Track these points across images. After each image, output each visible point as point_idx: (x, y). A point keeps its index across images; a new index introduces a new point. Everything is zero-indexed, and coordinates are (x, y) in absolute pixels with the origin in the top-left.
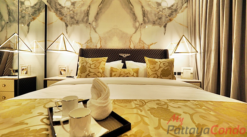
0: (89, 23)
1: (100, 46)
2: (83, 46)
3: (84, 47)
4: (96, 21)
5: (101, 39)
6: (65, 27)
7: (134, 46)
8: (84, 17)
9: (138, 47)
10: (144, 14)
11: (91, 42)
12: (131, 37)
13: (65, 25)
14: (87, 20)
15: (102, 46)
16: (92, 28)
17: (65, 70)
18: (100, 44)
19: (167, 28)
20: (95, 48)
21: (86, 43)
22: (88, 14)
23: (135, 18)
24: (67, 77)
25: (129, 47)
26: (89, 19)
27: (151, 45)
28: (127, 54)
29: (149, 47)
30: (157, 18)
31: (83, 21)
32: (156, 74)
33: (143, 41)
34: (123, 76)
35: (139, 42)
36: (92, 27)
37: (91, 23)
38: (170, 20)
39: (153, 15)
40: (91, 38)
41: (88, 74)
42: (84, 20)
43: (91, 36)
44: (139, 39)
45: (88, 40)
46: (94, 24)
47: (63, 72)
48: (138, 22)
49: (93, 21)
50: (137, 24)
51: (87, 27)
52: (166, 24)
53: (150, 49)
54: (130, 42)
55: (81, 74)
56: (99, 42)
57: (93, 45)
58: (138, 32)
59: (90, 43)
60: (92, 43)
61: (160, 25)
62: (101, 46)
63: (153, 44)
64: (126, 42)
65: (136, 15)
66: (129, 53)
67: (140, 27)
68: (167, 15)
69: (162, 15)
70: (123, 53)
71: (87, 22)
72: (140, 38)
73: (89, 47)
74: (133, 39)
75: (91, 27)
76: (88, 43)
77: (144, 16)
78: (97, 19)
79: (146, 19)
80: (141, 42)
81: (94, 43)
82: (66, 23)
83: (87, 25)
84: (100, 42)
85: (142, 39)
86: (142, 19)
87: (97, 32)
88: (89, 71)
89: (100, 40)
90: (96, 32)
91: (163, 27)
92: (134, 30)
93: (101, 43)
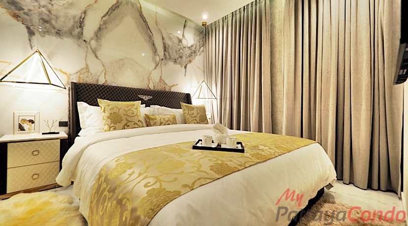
0: (85, 41)
1: (104, 82)
2: (71, 77)
3: (73, 79)
4: (97, 40)
5: (107, 69)
6: (27, 35)
7: (154, 86)
8: (73, 26)
9: (159, 88)
10: (165, 48)
11: (89, 72)
12: (150, 74)
13: (26, 31)
14: (79, 33)
15: (108, 82)
16: (90, 49)
17: (32, 122)
18: (105, 78)
19: (187, 69)
20: (95, 83)
21: (77, 73)
22: (83, 25)
23: (155, 51)
24: (43, 134)
25: (148, 86)
26: (84, 32)
27: (172, 86)
28: (148, 95)
29: (170, 89)
30: (178, 56)
31: (71, 34)
32: (195, 120)
33: (163, 81)
34: (164, 124)
35: (160, 82)
36: (89, 47)
37: (88, 40)
38: (190, 61)
39: (174, 51)
40: (87, 65)
41: (126, 125)
42: (73, 33)
43: (88, 63)
44: (159, 78)
45: (82, 68)
46: (93, 43)
47: (26, 126)
48: (159, 55)
49: (92, 39)
50: (157, 59)
51: (79, 45)
52: (186, 65)
53: (172, 91)
54: (149, 80)
55: (115, 125)
56: (103, 74)
57: (91, 78)
58: (158, 69)
59: (86, 74)
60: (90, 74)
61: (181, 64)
62: (106, 81)
63: (174, 85)
64: (143, 79)
65: (156, 46)
66: (150, 95)
67: (160, 63)
68: (188, 55)
69: (183, 54)
70: (142, 94)
71: (80, 37)
72: (161, 77)
73: (83, 79)
74: (152, 76)
75: (87, 47)
76: (80, 74)
77: (165, 50)
78: (98, 36)
79: (167, 54)
80: (162, 81)
81: (93, 74)
82: (28, 28)
83: (79, 43)
84: (105, 74)
85: (163, 78)
86: (163, 53)
87: (99, 57)
88: (127, 120)
89: (104, 71)
90: (97, 57)
91: (183, 67)
92: (154, 65)
93: (106, 76)
